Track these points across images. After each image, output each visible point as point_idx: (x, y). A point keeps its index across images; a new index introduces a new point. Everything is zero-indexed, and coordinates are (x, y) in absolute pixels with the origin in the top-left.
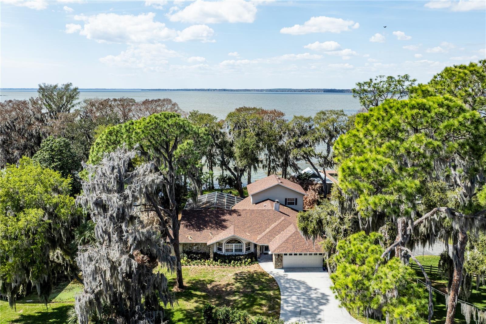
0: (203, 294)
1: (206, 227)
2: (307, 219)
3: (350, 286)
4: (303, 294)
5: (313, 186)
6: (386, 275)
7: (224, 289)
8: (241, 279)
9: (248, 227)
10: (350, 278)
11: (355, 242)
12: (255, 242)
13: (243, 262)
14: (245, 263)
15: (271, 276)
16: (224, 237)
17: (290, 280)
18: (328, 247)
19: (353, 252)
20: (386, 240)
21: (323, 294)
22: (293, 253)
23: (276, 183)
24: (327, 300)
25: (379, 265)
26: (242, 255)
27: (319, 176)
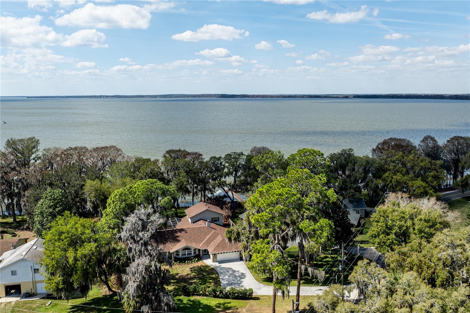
0: (175, 281)
1: (168, 242)
2: (231, 232)
3: (259, 262)
4: (231, 274)
5: (226, 206)
6: (271, 256)
7: (186, 277)
8: (194, 271)
9: (193, 239)
10: (259, 259)
11: (259, 244)
12: (199, 248)
13: (193, 260)
14: (194, 261)
15: (212, 267)
16: (180, 247)
17: (222, 268)
18: (244, 247)
19: (258, 249)
20: (272, 241)
21: (242, 273)
22: (223, 252)
23: (206, 209)
24: (245, 276)
25: (269, 253)
26: (192, 257)
27: (229, 197)
